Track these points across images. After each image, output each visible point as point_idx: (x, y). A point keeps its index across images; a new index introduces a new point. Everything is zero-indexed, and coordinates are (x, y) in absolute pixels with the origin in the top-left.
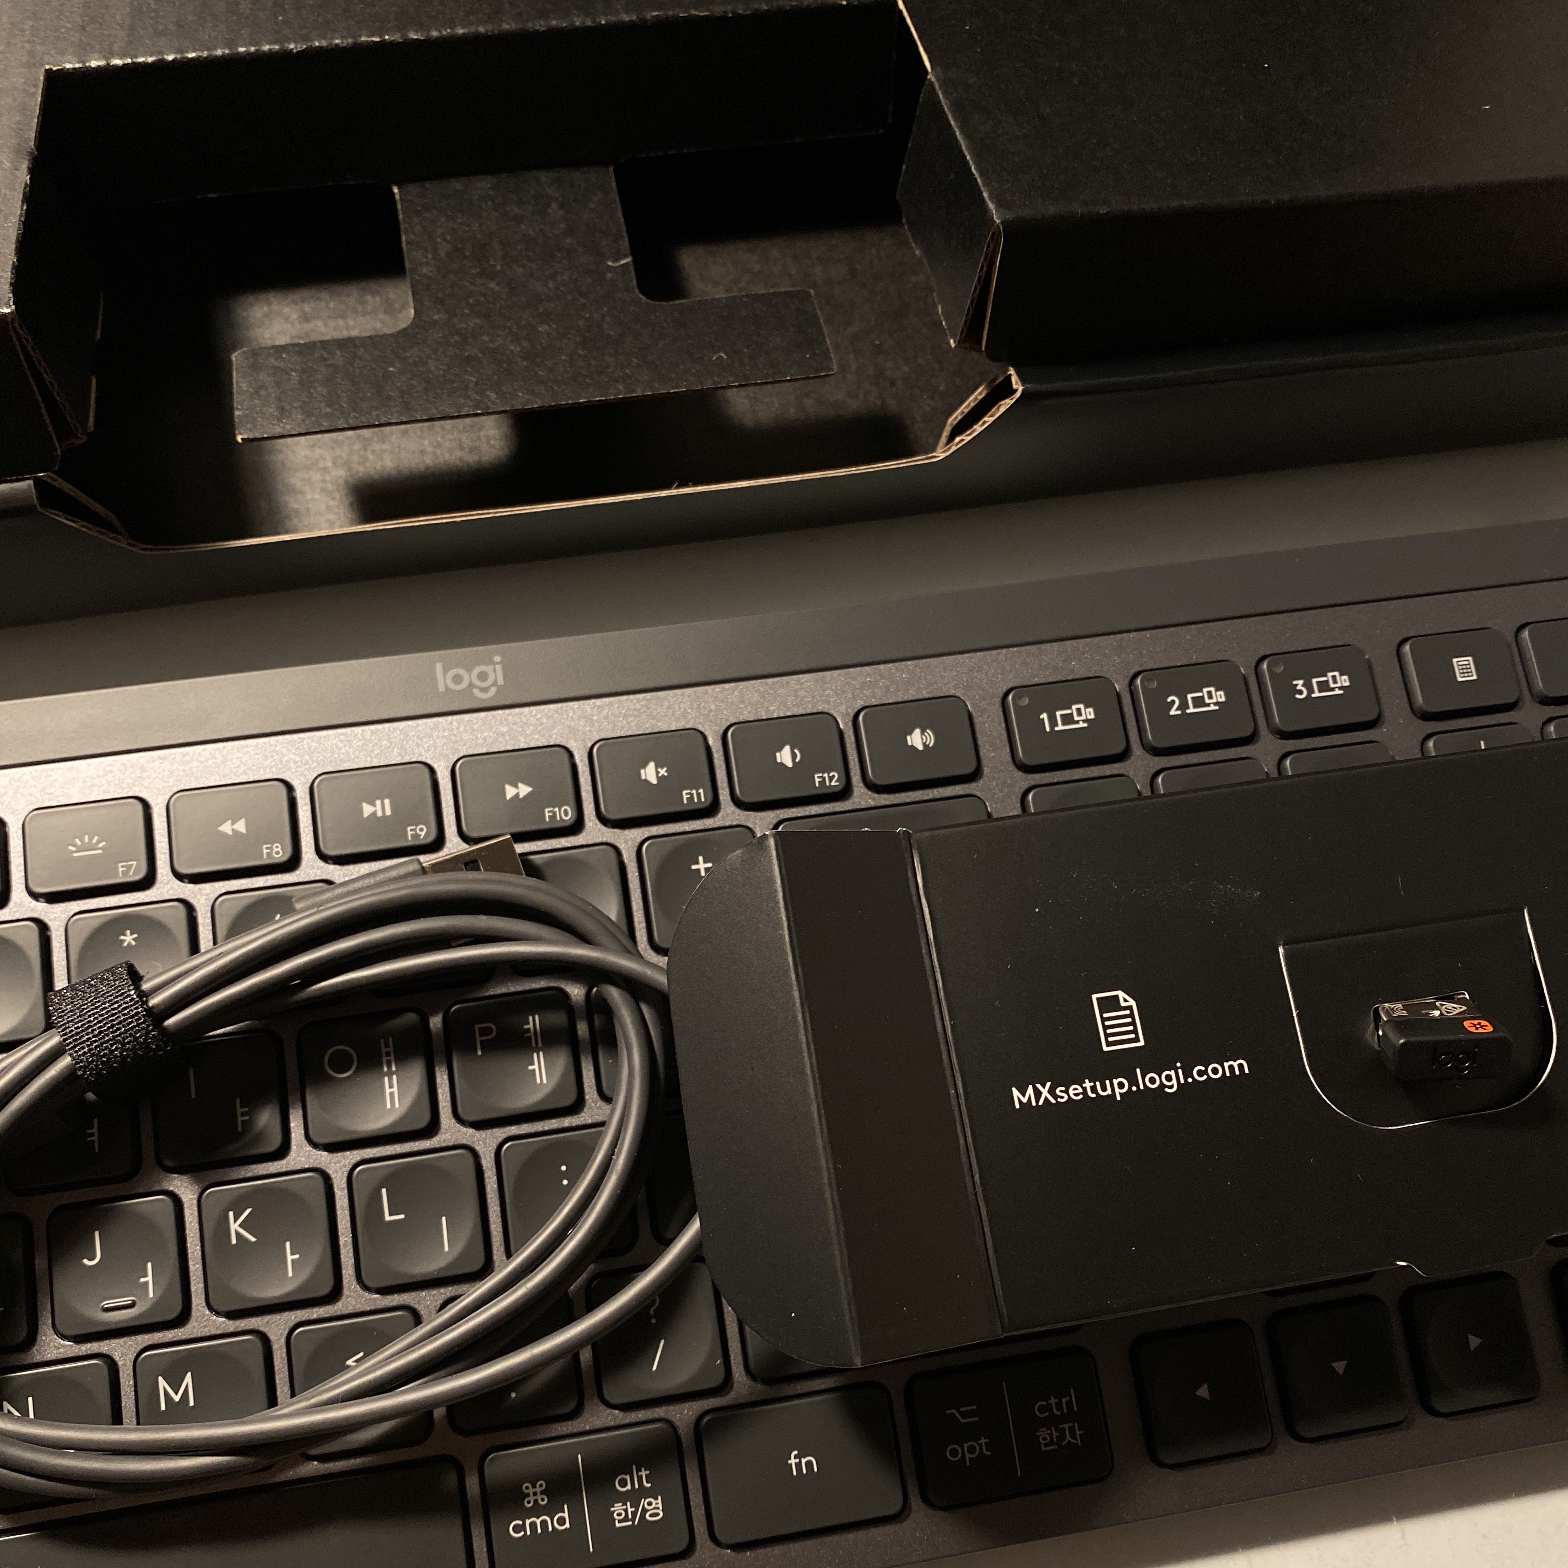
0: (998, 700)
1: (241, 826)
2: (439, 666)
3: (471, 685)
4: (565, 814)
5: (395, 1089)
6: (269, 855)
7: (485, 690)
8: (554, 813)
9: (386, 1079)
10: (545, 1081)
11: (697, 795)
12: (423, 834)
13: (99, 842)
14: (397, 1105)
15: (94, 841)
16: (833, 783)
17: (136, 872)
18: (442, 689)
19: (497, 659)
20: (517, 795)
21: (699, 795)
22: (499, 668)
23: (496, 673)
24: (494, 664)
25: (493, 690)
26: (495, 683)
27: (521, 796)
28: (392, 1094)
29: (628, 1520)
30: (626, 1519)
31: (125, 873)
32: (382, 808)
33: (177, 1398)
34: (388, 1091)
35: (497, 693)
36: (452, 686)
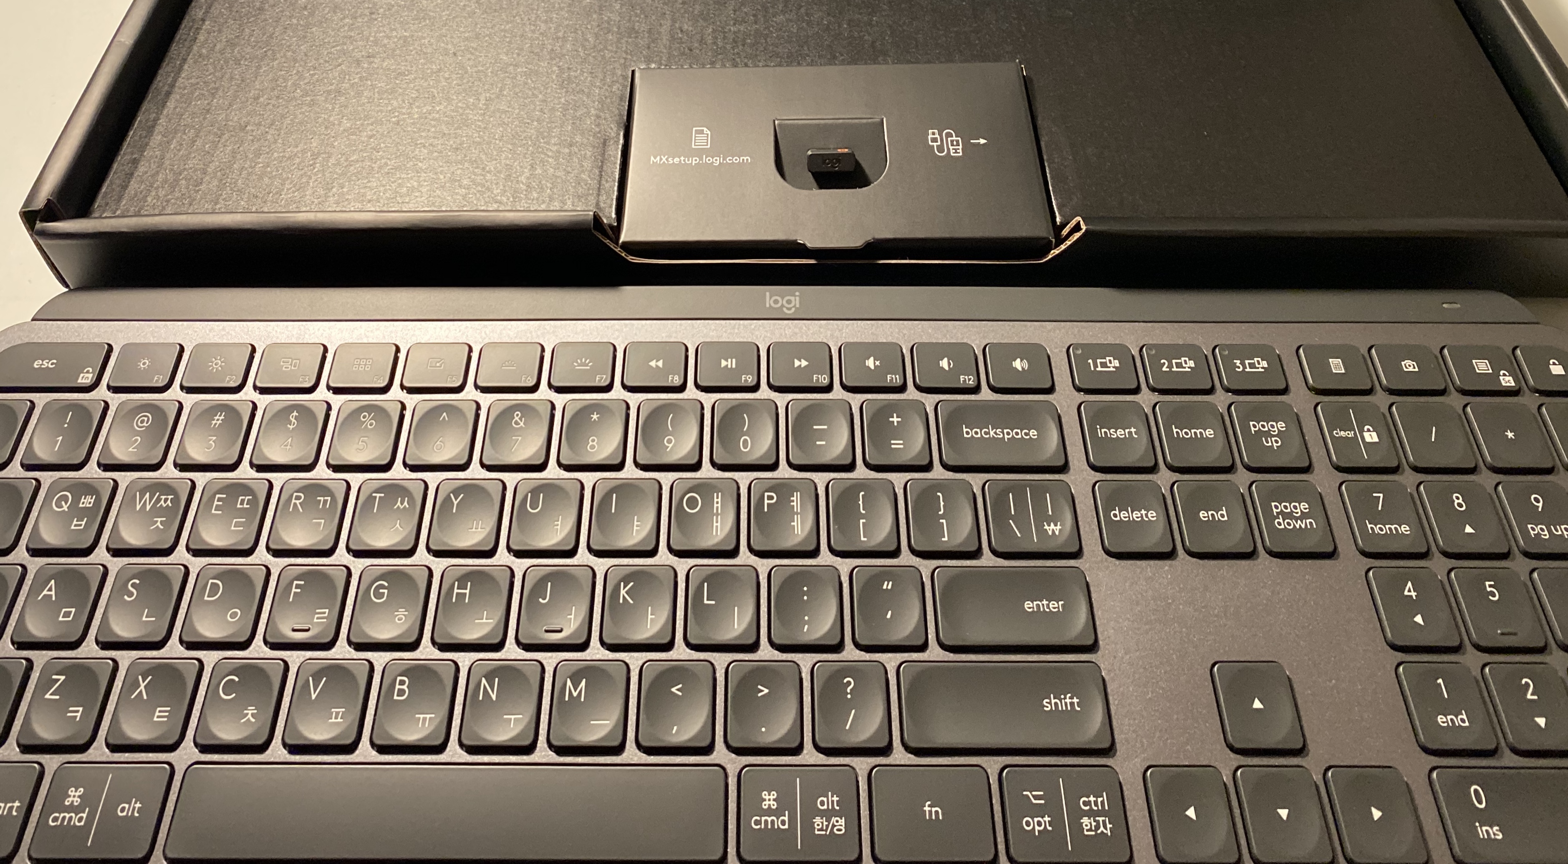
0: (1065, 350)
1: (660, 364)
2: (768, 294)
3: (783, 306)
4: (824, 380)
5: (719, 524)
6: (672, 381)
7: (789, 309)
8: (818, 378)
9: (715, 517)
10: (800, 533)
11: (894, 379)
12: (750, 380)
13: (589, 363)
14: (719, 534)
15: (587, 362)
16: (971, 382)
17: (605, 381)
18: (768, 305)
19: (797, 294)
20: (800, 365)
21: (896, 379)
22: (798, 298)
23: (796, 301)
24: (795, 296)
25: (793, 309)
26: (795, 306)
27: (802, 366)
28: (717, 527)
29: (823, 830)
30: (821, 830)
31: (600, 381)
32: (729, 363)
33: (575, 694)
34: (715, 524)
35: (795, 311)
36: (773, 305)
